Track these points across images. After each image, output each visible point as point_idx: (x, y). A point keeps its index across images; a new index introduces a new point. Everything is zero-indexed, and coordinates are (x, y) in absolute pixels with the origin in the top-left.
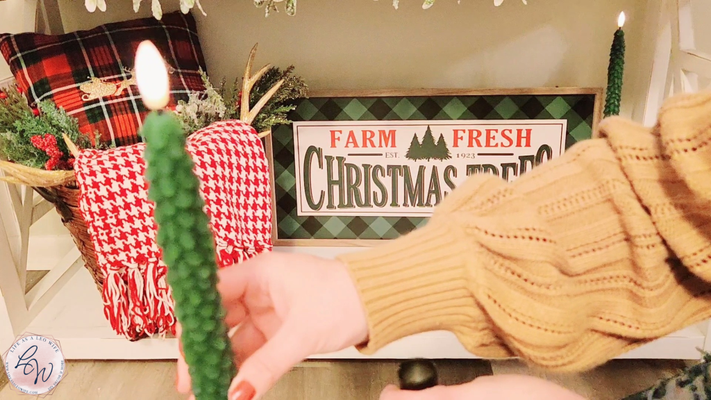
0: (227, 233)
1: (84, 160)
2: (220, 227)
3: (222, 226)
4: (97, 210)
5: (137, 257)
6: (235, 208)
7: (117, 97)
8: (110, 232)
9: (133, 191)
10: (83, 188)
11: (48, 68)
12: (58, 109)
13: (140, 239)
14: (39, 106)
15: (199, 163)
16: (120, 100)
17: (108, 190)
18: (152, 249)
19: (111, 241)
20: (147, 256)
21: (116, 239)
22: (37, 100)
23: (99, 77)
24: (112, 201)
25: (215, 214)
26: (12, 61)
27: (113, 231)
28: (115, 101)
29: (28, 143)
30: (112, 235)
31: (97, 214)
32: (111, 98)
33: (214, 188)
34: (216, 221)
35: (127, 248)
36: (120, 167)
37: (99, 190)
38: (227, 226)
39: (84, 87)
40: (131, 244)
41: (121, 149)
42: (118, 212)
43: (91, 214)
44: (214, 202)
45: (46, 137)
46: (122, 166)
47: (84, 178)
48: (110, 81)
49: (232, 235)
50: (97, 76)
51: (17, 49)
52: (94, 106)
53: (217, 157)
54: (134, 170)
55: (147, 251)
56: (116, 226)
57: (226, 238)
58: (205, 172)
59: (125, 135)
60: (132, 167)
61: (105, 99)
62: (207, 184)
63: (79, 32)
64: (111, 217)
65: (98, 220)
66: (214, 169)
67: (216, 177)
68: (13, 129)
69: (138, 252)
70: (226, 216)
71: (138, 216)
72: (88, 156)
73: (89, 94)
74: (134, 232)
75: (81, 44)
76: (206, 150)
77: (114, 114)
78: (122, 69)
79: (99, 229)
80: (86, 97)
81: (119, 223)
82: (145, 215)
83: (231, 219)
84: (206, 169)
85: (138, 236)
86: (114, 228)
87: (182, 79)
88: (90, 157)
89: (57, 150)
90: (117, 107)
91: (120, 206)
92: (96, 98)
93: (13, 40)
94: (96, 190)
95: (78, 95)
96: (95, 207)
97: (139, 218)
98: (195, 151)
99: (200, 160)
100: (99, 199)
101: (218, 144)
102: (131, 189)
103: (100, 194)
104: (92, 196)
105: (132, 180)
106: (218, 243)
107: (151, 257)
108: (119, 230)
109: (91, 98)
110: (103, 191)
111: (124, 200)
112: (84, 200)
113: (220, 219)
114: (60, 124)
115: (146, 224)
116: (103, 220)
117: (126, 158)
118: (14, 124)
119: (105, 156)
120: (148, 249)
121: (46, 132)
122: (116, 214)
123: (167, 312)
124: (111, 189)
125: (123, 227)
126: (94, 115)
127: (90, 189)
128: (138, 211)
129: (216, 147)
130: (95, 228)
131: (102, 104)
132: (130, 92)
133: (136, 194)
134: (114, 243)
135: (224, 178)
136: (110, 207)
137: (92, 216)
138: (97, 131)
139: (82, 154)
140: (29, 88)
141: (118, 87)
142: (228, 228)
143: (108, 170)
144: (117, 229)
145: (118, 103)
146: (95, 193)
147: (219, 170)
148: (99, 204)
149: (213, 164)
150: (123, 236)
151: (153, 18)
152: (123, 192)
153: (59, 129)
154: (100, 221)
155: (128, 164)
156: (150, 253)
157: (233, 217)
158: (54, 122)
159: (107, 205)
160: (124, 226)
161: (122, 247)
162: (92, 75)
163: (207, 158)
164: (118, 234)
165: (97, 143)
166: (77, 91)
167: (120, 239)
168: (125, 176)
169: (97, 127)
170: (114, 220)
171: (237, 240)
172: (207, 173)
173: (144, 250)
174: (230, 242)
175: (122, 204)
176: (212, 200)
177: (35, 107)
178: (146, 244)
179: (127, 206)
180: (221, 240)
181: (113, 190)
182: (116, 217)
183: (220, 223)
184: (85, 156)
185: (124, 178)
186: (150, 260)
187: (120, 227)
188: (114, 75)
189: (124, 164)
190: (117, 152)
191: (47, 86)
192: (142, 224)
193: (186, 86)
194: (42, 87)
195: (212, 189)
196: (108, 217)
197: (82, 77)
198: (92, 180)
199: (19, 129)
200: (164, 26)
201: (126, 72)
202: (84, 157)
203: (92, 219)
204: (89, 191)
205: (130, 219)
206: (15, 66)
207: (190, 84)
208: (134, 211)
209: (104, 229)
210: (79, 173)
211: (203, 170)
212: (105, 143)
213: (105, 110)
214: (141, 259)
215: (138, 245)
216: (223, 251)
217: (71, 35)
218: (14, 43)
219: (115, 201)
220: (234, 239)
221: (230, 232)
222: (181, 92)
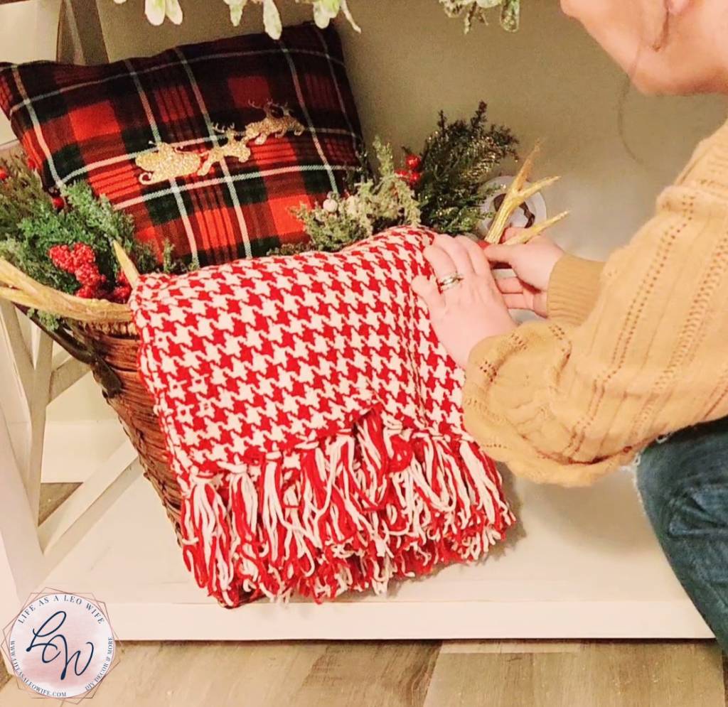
0: (400, 406)
1: (147, 293)
2: (388, 396)
3: (390, 393)
4: (174, 370)
5: (246, 452)
6: (414, 361)
7: (201, 179)
8: (197, 409)
9: (235, 334)
10: (146, 333)
11: (79, 126)
12: (98, 198)
13: (249, 421)
14: (63, 194)
15: (349, 283)
16: (207, 183)
17: (191, 334)
18: (272, 437)
19: (199, 424)
20: (263, 449)
21: (207, 421)
22: (60, 184)
23: (169, 142)
24: (199, 353)
25: (379, 371)
26: (14, 113)
27: (201, 406)
28: (198, 185)
29: (43, 258)
30: (201, 414)
31: (173, 377)
32: (192, 179)
33: (377, 327)
34: (381, 384)
35: (226, 438)
36: (211, 295)
37: (175, 334)
38: (399, 394)
39: (143, 159)
40: (234, 430)
41: (210, 269)
42: (210, 372)
43: (163, 376)
44: (377, 352)
45: (75, 249)
46: (215, 293)
47: (148, 318)
48: (189, 148)
49: (410, 410)
50: (166, 139)
51: (23, 92)
52: (161, 193)
53: (379, 274)
54: (236, 298)
55: (264, 440)
56: (208, 397)
57: (399, 415)
58: (361, 299)
59: (215, 245)
60: (232, 293)
61: (180, 181)
62: (364, 320)
63: (133, 61)
64: (198, 382)
65: (175, 387)
66: (376, 294)
67: (380, 307)
68: (19, 235)
69: (246, 444)
70: (397, 376)
71: (245, 378)
72: (152, 285)
73: (152, 173)
74: (239, 407)
75: (137, 82)
76: (359, 263)
77: (197, 208)
78: (211, 128)
79: (177, 403)
80: (146, 178)
81: (213, 392)
82: (259, 377)
83: (406, 382)
84: (361, 293)
85: (246, 415)
86: (203, 401)
87: (318, 146)
88: (157, 286)
89: (95, 273)
90: (202, 196)
91: (213, 362)
92: (164, 179)
93: (16, 74)
94: (170, 334)
95: (132, 174)
96: (168, 365)
97: (247, 383)
98: (341, 265)
99: (351, 278)
100: (175, 350)
101: (380, 253)
102: (232, 330)
103: (176, 340)
104: (164, 345)
105: (235, 315)
106: (385, 422)
107: (270, 450)
108: (213, 405)
109: (156, 179)
110: (183, 336)
111: (220, 352)
112: (149, 352)
113: (388, 381)
114: (101, 226)
115: (261, 392)
116: (185, 388)
117: (220, 280)
118: (20, 226)
119: (182, 282)
120: (265, 437)
121: (75, 240)
122: (207, 375)
123: (302, 550)
124: (196, 332)
125: (219, 400)
126: (162, 210)
127: (159, 334)
128: (246, 368)
129: (377, 257)
130: (171, 403)
131: (175, 190)
132: (225, 168)
133: (241, 339)
134: (204, 427)
135: (395, 308)
136: (196, 364)
137: (164, 381)
138: (167, 240)
139: (142, 284)
140: (46, 162)
141: (203, 160)
142: (402, 398)
143: (190, 301)
144: (209, 402)
145: (204, 189)
146: (168, 339)
147: (385, 295)
148: (176, 358)
149: (374, 285)
150: (220, 416)
151: (266, 35)
152: (219, 337)
153: (100, 235)
154: (180, 388)
155: (225, 289)
156: (268, 444)
157: (410, 378)
158: (91, 222)
159: (190, 360)
160: (221, 397)
161: (217, 435)
162: (158, 138)
163: (362, 276)
164: (211, 412)
165: (166, 262)
166: (130, 167)
167: (215, 420)
168: (221, 308)
169: (167, 233)
170: (203, 388)
171: (419, 417)
172: (364, 300)
173: (258, 439)
174: (408, 423)
175: (217, 358)
176: (374, 349)
177: (56, 195)
178: (261, 428)
179: (226, 361)
180: (391, 419)
181: (200, 333)
182: (207, 381)
183: (387, 388)
184: (149, 286)
185: (219, 312)
186: (269, 456)
187: (213, 400)
188: (195, 138)
189: (219, 291)
190: (204, 273)
191: (78, 159)
192: (253, 392)
193: (324, 158)
194: (68, 159)
195: (373, 328)
196: (193, 381)
197: (141, 141)
198: (163, 319)
199: (28, 234)
200: (285, 50)
201: (217, 134)
202: (145, 288)
203: (165, 386)
204: (157, 338)
205: (232, 385)
206: (20, 123)
207: (331, 153)
208: (239, 370)
209: (186, 403)
210: (140, 312)
211: (357, 295)
212: (181, 263)
213: (180, 201)
214: (252, 456)
215: (247, 431)
216: (395, 438)
217: (120, 66)
218: (18, 80)
219: (204, 351)
220: (414, 416)
221: (405, 404)
222: (315, 168)
